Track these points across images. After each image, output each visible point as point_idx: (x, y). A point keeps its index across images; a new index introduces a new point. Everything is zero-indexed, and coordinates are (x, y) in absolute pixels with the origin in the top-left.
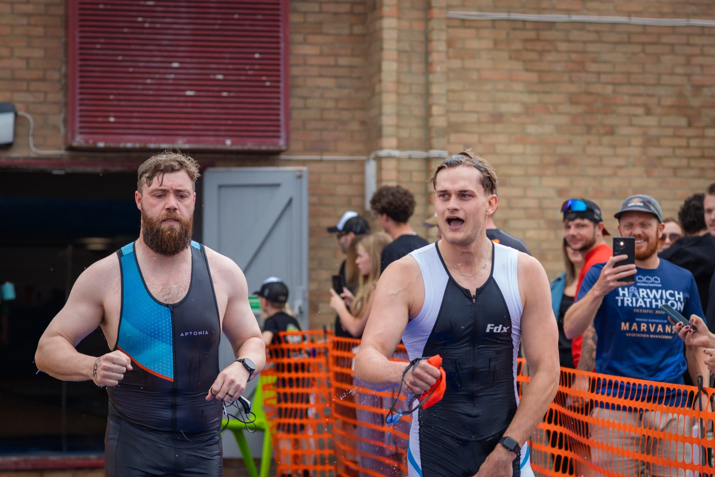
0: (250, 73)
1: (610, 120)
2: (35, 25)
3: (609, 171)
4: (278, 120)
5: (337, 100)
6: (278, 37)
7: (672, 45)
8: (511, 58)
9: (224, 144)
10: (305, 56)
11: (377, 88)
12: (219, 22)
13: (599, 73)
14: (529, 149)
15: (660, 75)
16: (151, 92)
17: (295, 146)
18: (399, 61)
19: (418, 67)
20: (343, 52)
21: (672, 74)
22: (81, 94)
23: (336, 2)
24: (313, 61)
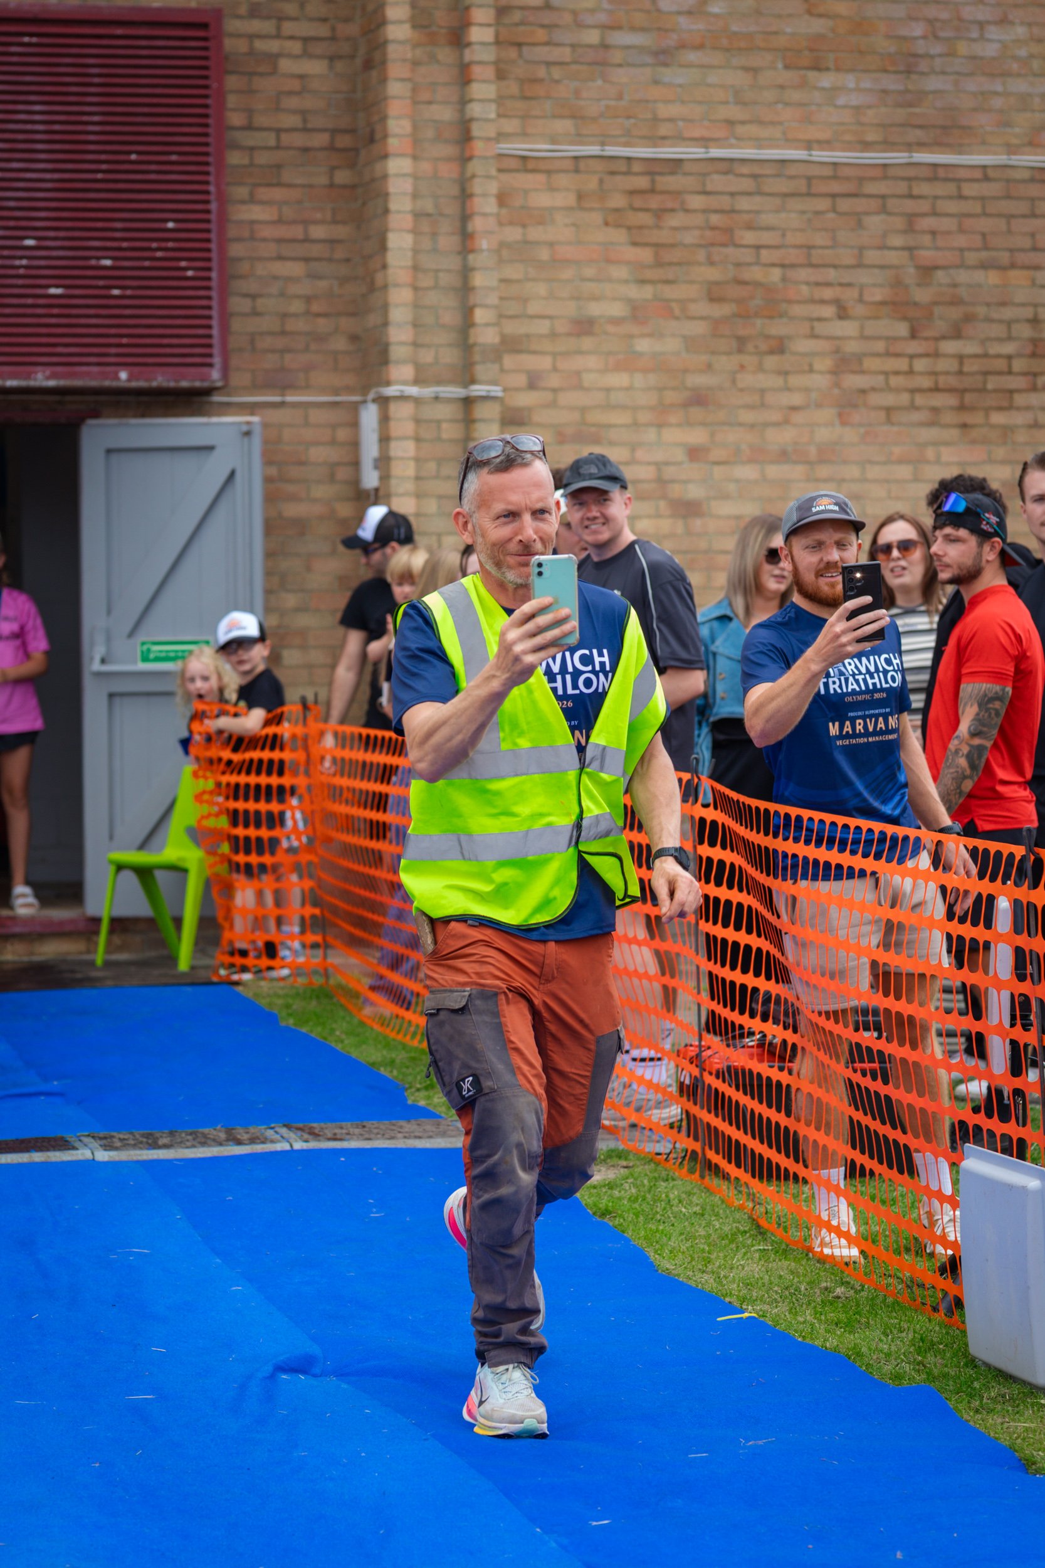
0: (159, 254)
1: (778, 328)
3: (776, 416)
4: (210, 336)
5: (308, 299)
6: (208, 192)
7: (883, 197)
8: (607, 224)
9: (118, 378)
10: (252, 222)
11: (379, 278)
12: (104, 167)
13: (758, 247)
14: (639, 380)
15: (861, 249)
17: (236, 379)
18: (415, 231)
19: (448, 241)
20: (319, 216)
21: (883, 247)
23: (305, 130)
24: (267, 232)
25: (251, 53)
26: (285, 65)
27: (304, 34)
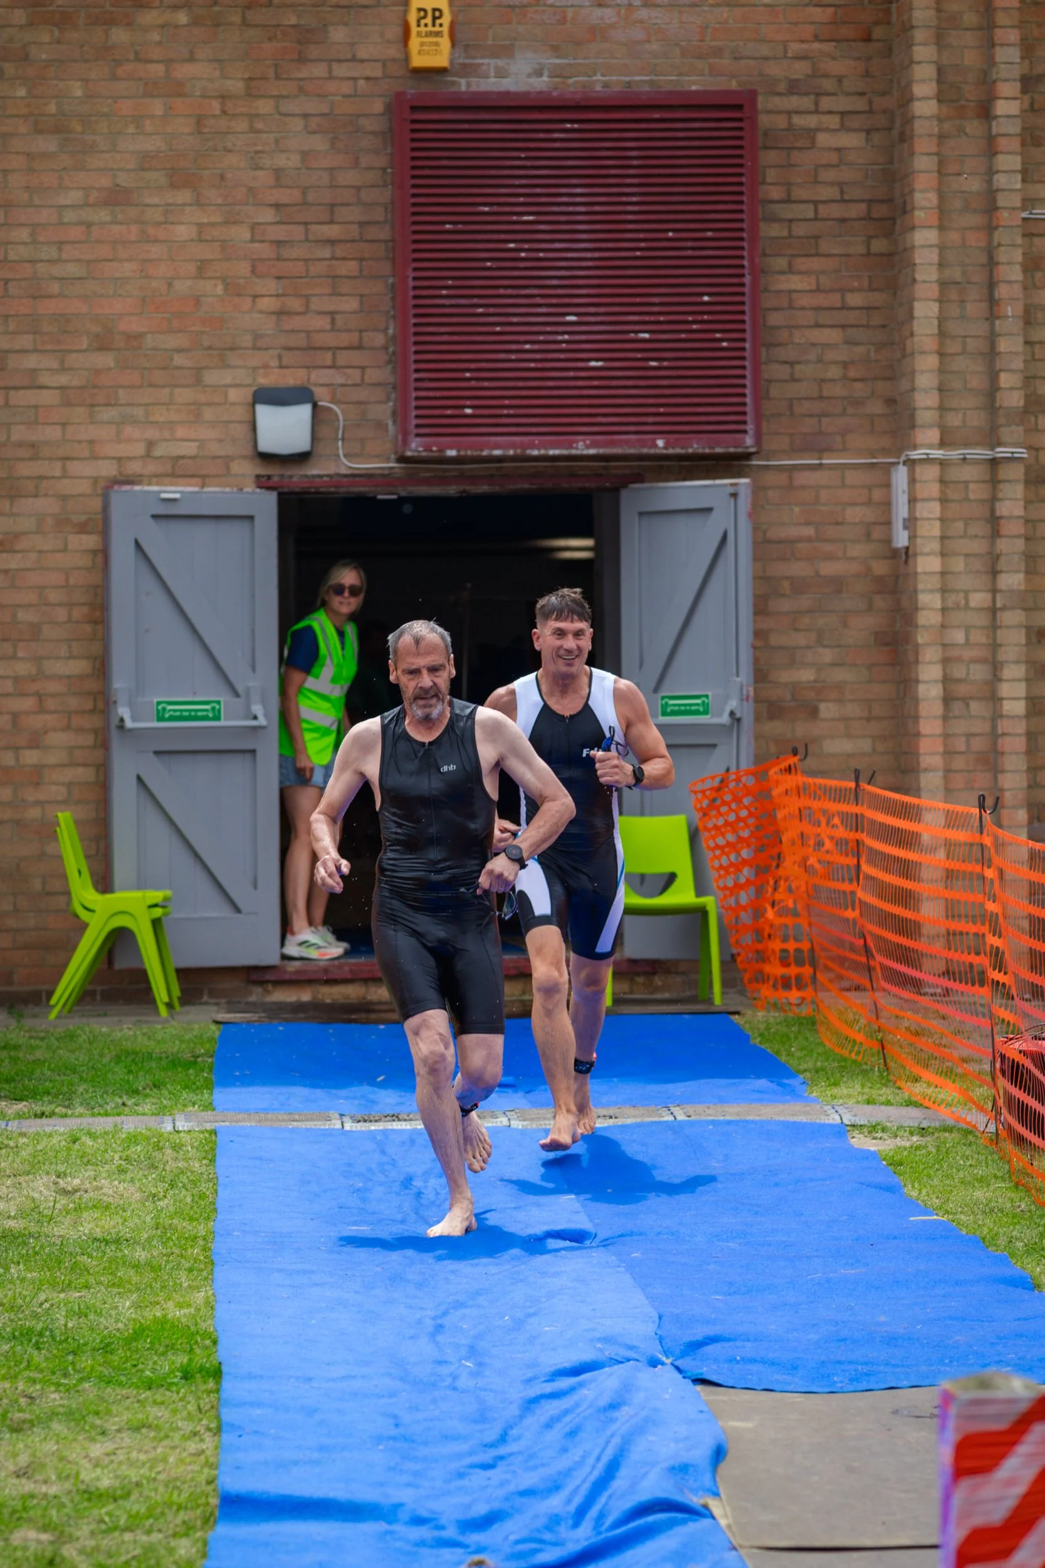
0: (695, 327)
2: (344, 259)
4: (743, 404)
5: (845, 365)
6: (741, 267)
9: (655, 446)
10: (790, 292)
11: (908, 342)
12: (643, 245)
16: (532, 365)
17: (772, 444)
18: (942, 300)
19: (976, 308)
20: (856, 284)
22: (417, 371)
23: (843, 201)
24: (805, 301)
25: (790, 128)
26: (823, 139)
27: (841, 109)
